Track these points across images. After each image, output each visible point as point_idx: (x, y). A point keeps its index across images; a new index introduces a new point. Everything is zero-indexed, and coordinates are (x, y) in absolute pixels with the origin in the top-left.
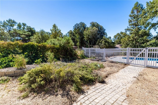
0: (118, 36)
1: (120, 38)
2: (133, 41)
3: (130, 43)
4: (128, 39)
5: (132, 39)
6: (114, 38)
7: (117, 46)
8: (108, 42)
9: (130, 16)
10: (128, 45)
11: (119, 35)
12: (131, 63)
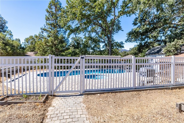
0: (31, 40)
1: (34, 42)
2: (52, 47)
3: (48, 50)
4: (45, 43)
5: (50, 44)
6: (25, 42)
7: (29, 53)
8: (12, 46)
9: (48, 11)
10: (46, 52)
11: (33, 38)
12: (58, 90)
